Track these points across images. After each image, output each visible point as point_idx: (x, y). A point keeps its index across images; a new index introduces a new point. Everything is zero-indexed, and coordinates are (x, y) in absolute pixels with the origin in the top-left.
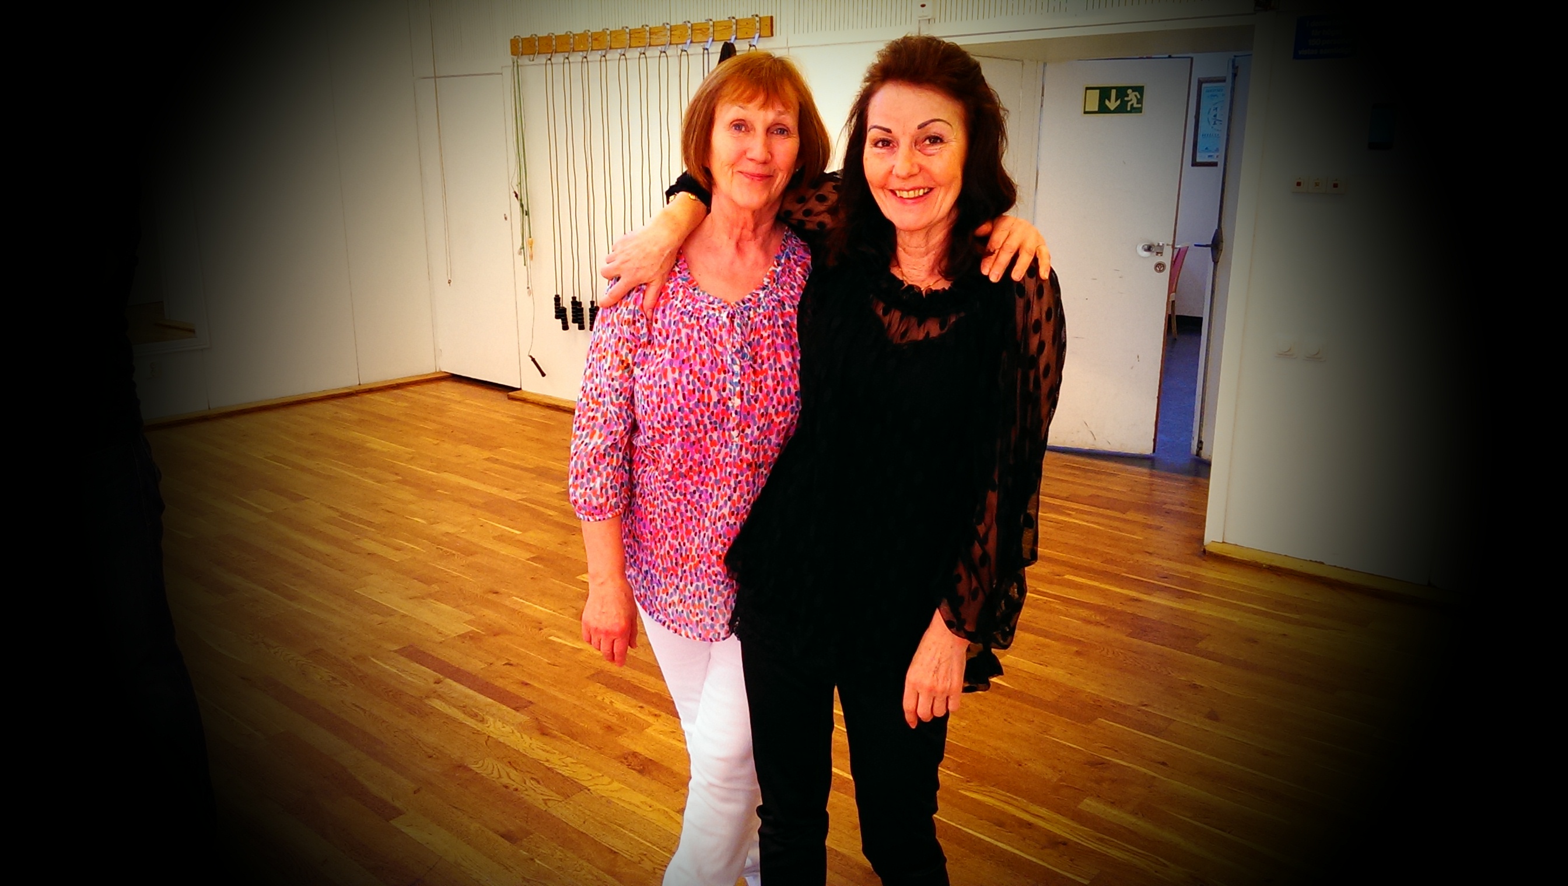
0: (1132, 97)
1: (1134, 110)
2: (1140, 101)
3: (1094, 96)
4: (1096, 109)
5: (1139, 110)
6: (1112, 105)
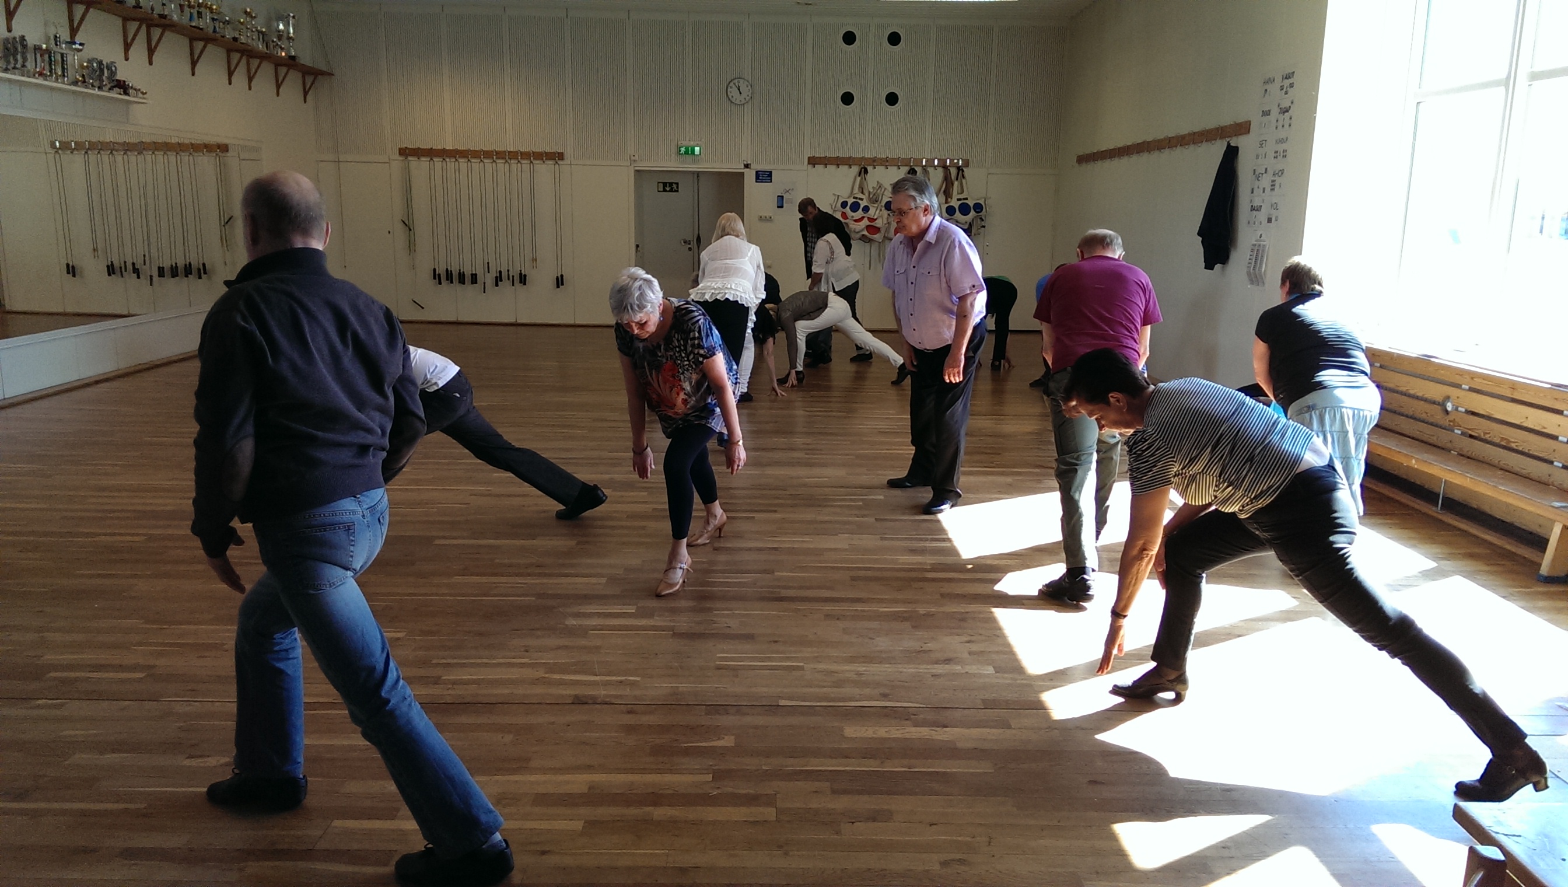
0: (675, 186)
1: (675, 191)
2: (678, 187)
3: (661, 185)
4: (662, 190)
5: (678, 191)
6: (668, 189)
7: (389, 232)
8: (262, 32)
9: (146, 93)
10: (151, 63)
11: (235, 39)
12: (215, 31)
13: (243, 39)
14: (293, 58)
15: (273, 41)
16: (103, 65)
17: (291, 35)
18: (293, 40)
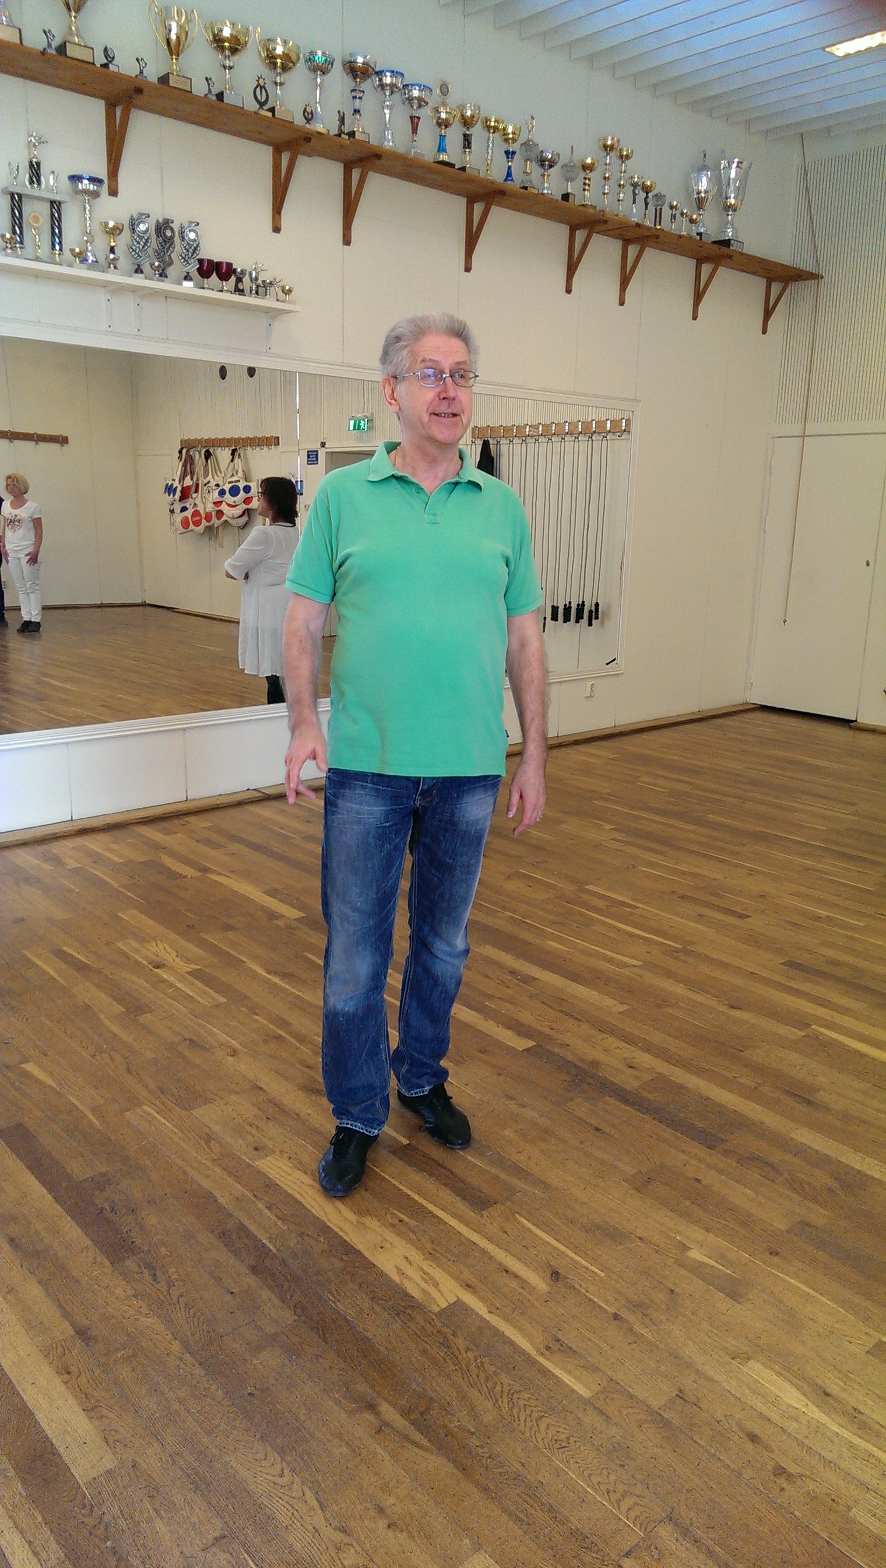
7: (868, 564)
8: (647, 190)
9: (290, 291)
10: (347, 241)
11: (566, 197)
12: (509, 174)
13: (589, 197)
14: (726, 243)
15: (671, 207)
16: (172, 230)
17: (732, 201)
18: (735, 210)
